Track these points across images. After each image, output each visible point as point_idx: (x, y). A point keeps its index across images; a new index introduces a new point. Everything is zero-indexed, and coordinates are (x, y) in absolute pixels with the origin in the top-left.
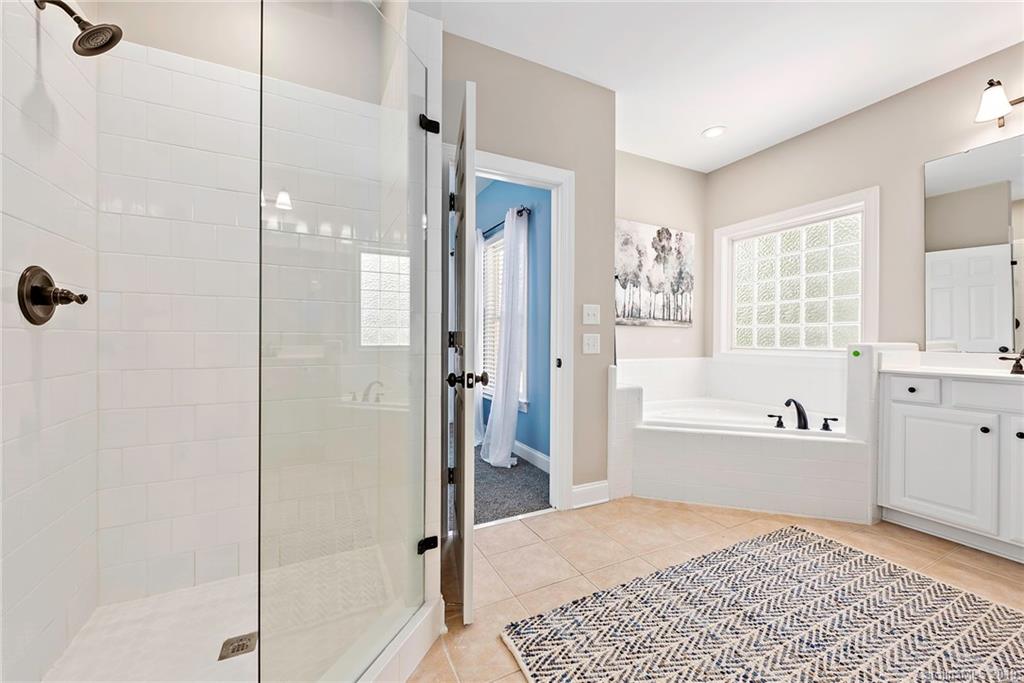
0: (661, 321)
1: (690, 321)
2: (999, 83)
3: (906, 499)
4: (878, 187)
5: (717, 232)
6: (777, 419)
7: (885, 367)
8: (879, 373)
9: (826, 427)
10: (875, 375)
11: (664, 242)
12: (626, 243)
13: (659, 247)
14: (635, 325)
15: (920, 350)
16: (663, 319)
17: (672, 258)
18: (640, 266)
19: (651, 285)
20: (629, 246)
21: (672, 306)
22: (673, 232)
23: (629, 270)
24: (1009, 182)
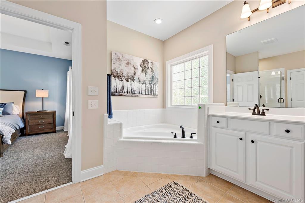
0: (145, 95)
1: (157, 95)
2: (248, 3)
3: (217, 166)
4: (212, 45)
5: (167, 62)
6: (174, 134)
7: (210, 113)
8: (208, 115)
9: (191, 137)
10: (206, 116)
11: (146, 65)
12: (128, 63)
13: (143, 66)
14: (133, 96)
15: (225, 106)
16: (146, 94)
17: (149, 71)
18: (135, 73)
19: (140, 81)
20: (130, 65)
21: (149, 89)
22: (150, 61)
23: (129, 75)
24: (258, 52)
